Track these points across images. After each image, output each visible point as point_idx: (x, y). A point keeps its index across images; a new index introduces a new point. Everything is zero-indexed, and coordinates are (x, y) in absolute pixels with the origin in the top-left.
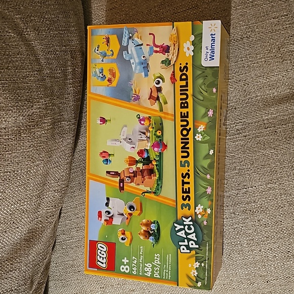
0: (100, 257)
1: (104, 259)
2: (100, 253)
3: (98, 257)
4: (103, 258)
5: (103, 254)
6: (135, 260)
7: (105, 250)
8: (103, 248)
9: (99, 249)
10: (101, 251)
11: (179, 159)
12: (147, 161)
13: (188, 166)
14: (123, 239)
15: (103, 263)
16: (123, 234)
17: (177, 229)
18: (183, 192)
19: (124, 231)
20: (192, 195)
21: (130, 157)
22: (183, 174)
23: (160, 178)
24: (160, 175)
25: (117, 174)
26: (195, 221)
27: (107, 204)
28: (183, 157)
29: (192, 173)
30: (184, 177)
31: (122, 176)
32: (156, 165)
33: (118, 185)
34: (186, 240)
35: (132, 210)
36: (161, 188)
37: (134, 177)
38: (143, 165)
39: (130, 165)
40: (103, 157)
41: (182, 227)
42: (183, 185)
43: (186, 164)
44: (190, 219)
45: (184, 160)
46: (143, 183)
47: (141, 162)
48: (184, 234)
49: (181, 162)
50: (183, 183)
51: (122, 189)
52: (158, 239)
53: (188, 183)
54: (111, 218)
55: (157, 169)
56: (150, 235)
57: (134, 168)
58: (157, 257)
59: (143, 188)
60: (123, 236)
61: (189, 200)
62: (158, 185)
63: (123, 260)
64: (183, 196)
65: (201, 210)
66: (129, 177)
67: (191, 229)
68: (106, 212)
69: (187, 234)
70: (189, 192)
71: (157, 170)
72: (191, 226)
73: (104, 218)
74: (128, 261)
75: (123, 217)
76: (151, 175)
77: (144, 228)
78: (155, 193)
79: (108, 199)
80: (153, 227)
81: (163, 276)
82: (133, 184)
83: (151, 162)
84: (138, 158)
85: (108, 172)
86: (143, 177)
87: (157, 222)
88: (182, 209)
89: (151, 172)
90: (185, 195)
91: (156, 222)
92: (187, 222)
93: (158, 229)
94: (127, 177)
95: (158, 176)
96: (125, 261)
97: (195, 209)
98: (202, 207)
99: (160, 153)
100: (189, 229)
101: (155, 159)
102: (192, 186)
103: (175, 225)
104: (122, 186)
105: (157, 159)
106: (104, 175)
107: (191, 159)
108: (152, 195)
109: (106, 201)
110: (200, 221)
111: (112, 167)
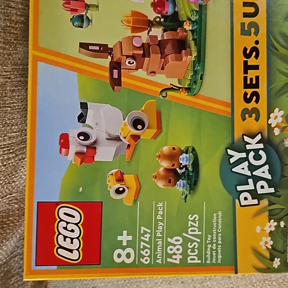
0: (65, 237)
1: (75, 241)
2: (65, 228)
3: (61, 238)
4: (72, 239)
5: (72, 231)
6: (145, 232)
7: (77, 220)
8: (73, 217)
9: (61, 220)
10: (68, 223)
11: (239, 19)
12: (173, 22)
13: (256, 33)
14: (118, 191)
15: (71, 251)
16: (120, 179)
17: (232, 160)
18: (246, 86)
19: (122, 174)
20: (262, 90)
21: (135, 14)
22: (245, 49)
23: (200, 59)
24: (199, 52)
25: (104, 50)
26: (268, 142)
27: (82, 118)
28: (246, 15)
29: (263, 48)
30: (247, 56)
31: (117, 55)
32: (192, 31)
33: (107, 74)
34: (250, 181)
35: (139, 127)
36: (201, 79)
37: (144, 56)
38: (165, 31)
39: (135, 29)
40: (73, 10)
41: (244, 155)
42: (246, 72)
43: (253, 30)
44: (259, 137)
45: (248, 20)
46: (163, 69)
47: (159, 24)
48: (246, 168)
49: (243, 25)
50: (247, 68)
51: (116, 82)
52: (196, 183)
53: (256, 67)
54: (92, 148)
55: (194, 40)
56: (178, 177)
57: (144, 37)
58: (194, 221)
59: (163, 79)
60: (118, 185)
61: (257, 101)
62: (195, 72)
63: (119, 238)
64: (246, 94)
65: (280, 120)
66: (133, 57)
67: (259, 158)
68: (79, 135)
69: (252, 168)
70: (257, 86)
71: (192, 43)
72: (261, 153)
73: (73, 148)
74: (130, 238)
75: (118, 144)
76: (180, 53)
77: (166, 164)
78: (188, 89)
79: (84, 106)
80: (184, 160)
81: (206, 259)
82: (141, 73)
83: (181, 24)
84: (152, 15)
85: (84, 46)
86: (164, 56)
87: (193, 149)
88: (244, 119)
89: (181, 46)
90: (250, 91)
91: (190, 150)
92: (253, 144)
93: (196, 164)
94: (128, 57)
95: (195, 54)
96: (125, 238)
97: (269, 118)
98: (282, 113)
99: (200, 6)
100: (257, 157)
101: (190, 20)
102: (262, 73)
103: (230, 152)
104: (116, 76)
105: (194, 18)
106: (74, 51)
107: (261, 20)
108: (183, 95)
109: (80, 111)
110: (276, 141)
111: (92, 35)
